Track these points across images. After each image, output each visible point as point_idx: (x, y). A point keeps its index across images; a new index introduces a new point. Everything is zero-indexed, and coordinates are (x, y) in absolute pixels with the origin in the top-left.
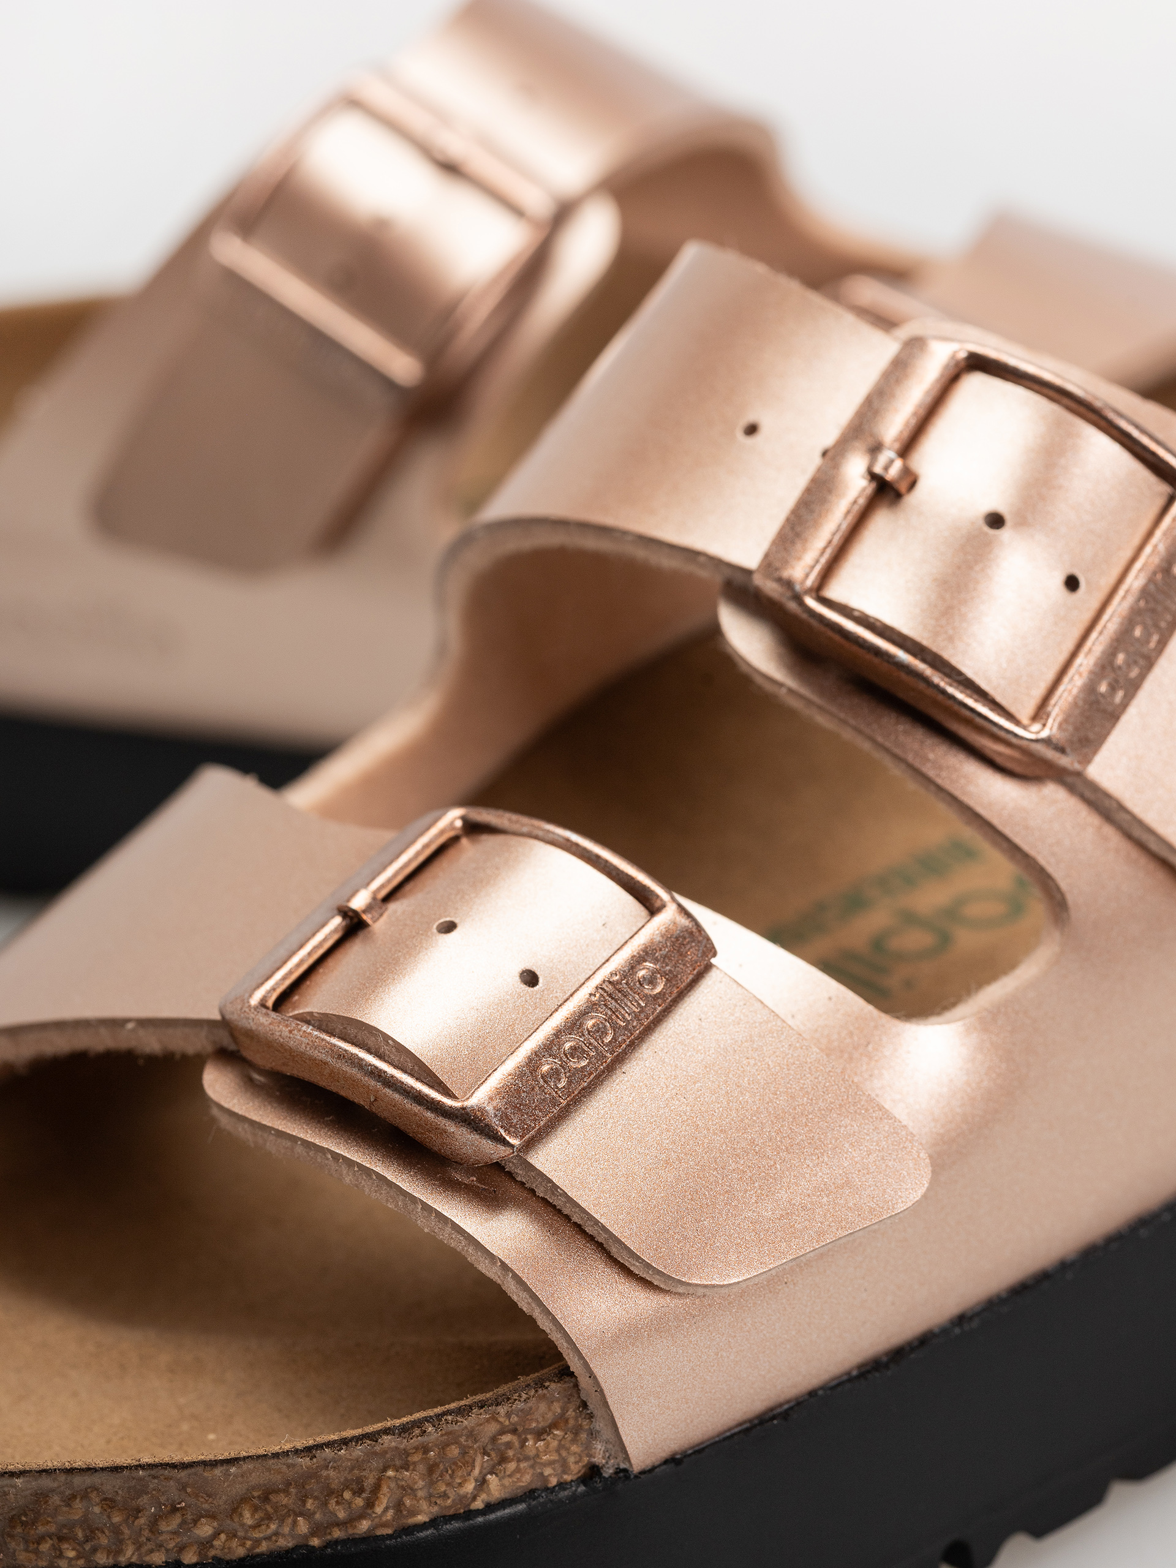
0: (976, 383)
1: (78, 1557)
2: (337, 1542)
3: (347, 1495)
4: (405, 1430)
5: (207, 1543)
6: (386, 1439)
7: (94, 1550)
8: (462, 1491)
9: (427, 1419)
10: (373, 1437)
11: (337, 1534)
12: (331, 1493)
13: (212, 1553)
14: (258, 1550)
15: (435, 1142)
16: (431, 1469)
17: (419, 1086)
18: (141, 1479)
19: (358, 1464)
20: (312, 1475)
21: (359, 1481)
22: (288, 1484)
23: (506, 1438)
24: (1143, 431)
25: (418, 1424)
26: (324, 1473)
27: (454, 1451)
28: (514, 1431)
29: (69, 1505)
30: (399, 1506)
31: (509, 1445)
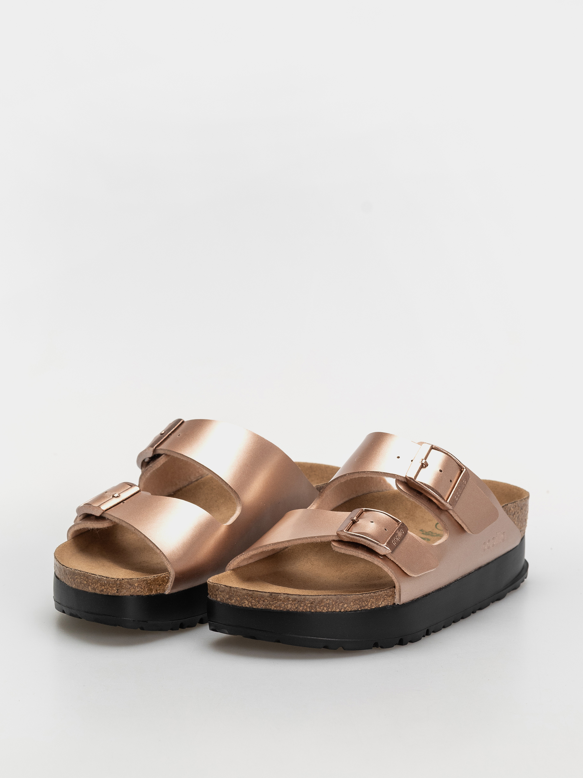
0: (433, 450)
1: (326, 610)
2: (362, 610)
3: (365, 602)
4: (374, 593)
5: (345, 608)
6: (372, 594)
7: (329, 608)
8: (379, 604)
9: (377, 591)
10: (370, 593)
11: (363, 608)
12: (363, 601)
13: (346, 610)
14: (352, 610)
15: (375, 549)
16: (376, 599)
17: (376, 541)
18: (339, 597)
19: (368, 597)
20: (362, 598)
21: (367, 600)
22: (358, 599)
23: (386, 596)
24: (452, 455)
25: (376, 592)
26: (363, 598)
27: (379, 597)
28: (386, 595)
29: (327, 601)
30: (371, 604)
31: (386, 597)
